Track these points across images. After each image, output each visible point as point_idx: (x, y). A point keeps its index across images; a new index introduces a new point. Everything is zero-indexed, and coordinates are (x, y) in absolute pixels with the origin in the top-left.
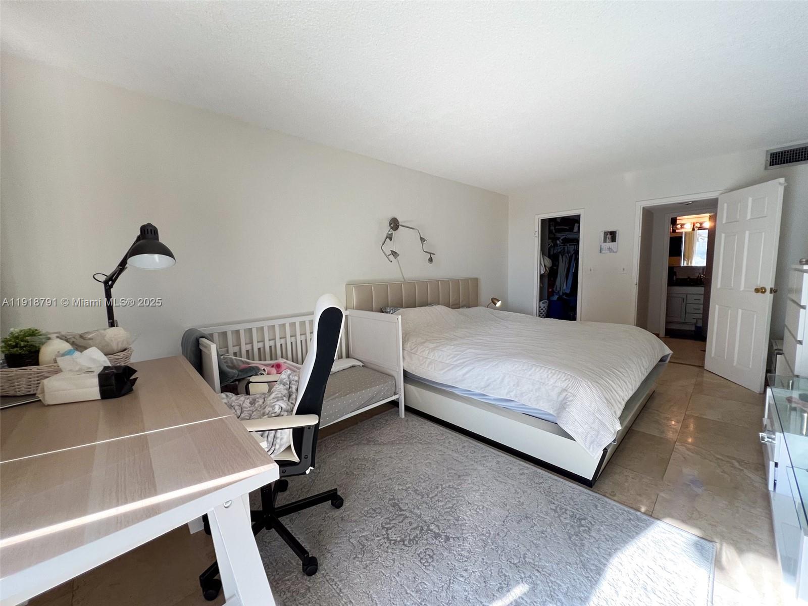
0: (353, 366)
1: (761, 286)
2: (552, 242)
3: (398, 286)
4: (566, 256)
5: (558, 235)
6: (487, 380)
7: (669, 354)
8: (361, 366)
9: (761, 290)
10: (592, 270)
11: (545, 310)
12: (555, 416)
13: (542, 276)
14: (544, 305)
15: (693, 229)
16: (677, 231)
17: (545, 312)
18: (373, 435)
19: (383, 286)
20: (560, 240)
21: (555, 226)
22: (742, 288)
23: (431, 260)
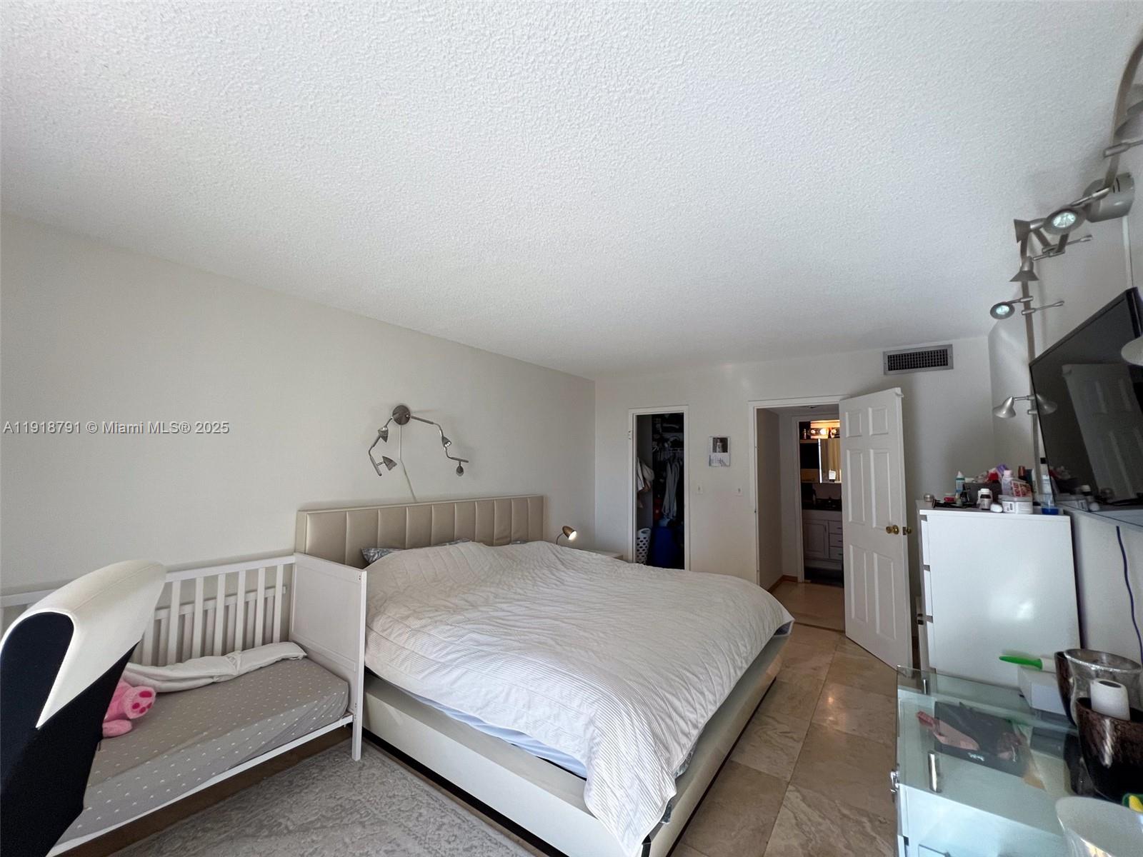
0: (283, 660)
1: (894, 524)
2: (658, 445)
3: (398, 510)
4: (676, 465)
5: (667, 435)
6: (486, 694)
7: (790, 622)
8: (300, 657)
9: (892, 530)
10: (701, 489)
11: (646, 543)
12: (582, 765)
13: (640, 495)
14: (645, 535)
15: (829, 437)
16: (812, 437)
17: (646, 545)
18: (277, 811)
19: (369, 513)
20: (669, 442)
21: (662, 424)
22: (874, 526)
23: (460, 470)
